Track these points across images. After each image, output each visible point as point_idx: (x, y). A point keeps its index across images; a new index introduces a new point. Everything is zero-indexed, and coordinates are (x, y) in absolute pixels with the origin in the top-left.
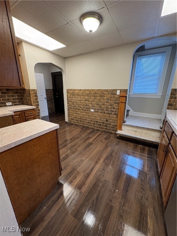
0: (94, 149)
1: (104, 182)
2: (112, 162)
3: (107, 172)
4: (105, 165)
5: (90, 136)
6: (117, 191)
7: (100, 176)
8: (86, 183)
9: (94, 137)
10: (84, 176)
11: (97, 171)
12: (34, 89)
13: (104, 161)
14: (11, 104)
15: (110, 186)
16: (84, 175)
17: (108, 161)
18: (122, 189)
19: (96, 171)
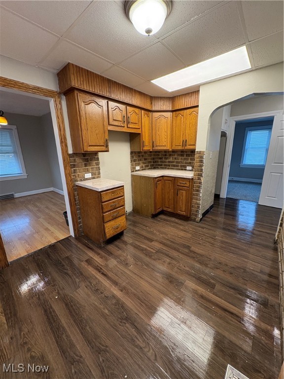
0: (155, 287)
1: (78, 284)
2: (107, 311)
3: (89, 293)
4: (105, 296)
5: (218, 287)
6: (56, 297)
7: (90, 282)
8: (89, 266)
9: (219, 299)
10: (99, 265)
11: (98, 280)
12: (200, 152)
13: (114, 297)
14: (191, 169)
15: (68, 291)
16: (102, 265)
17: (113, 304)
18: (53, 306)
19: (100, 279)
